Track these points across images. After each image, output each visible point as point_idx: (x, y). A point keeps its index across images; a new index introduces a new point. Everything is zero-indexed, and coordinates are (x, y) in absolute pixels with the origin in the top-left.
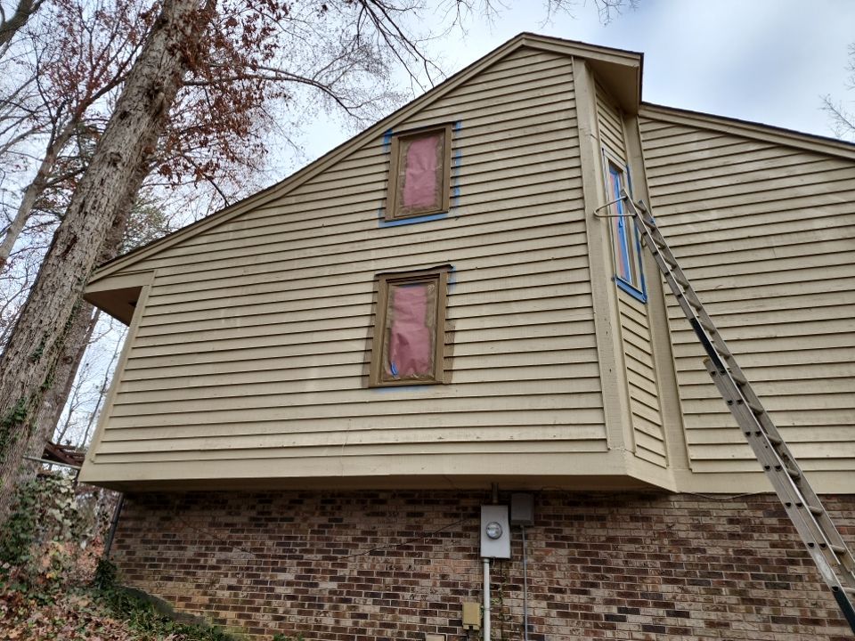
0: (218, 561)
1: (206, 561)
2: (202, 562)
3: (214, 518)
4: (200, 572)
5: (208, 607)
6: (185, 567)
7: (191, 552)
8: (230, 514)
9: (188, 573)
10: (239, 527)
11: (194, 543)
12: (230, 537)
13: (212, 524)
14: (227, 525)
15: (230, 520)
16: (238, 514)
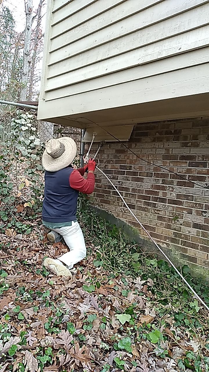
0: (178, 196)
1: (165, 194)
2: (160, 195)
3: (167, 150)
4: (160, 204)
5: (173, 240)
6: (144, 198)
7: (148, 184)
8: (185, 145)
9: (148, 204)
10: (199, 160)
11: (149, 175)
12: (189, 171)
13: (166, 157)
14: (183, 158)
15: (186, 152)
16: (197, 146)
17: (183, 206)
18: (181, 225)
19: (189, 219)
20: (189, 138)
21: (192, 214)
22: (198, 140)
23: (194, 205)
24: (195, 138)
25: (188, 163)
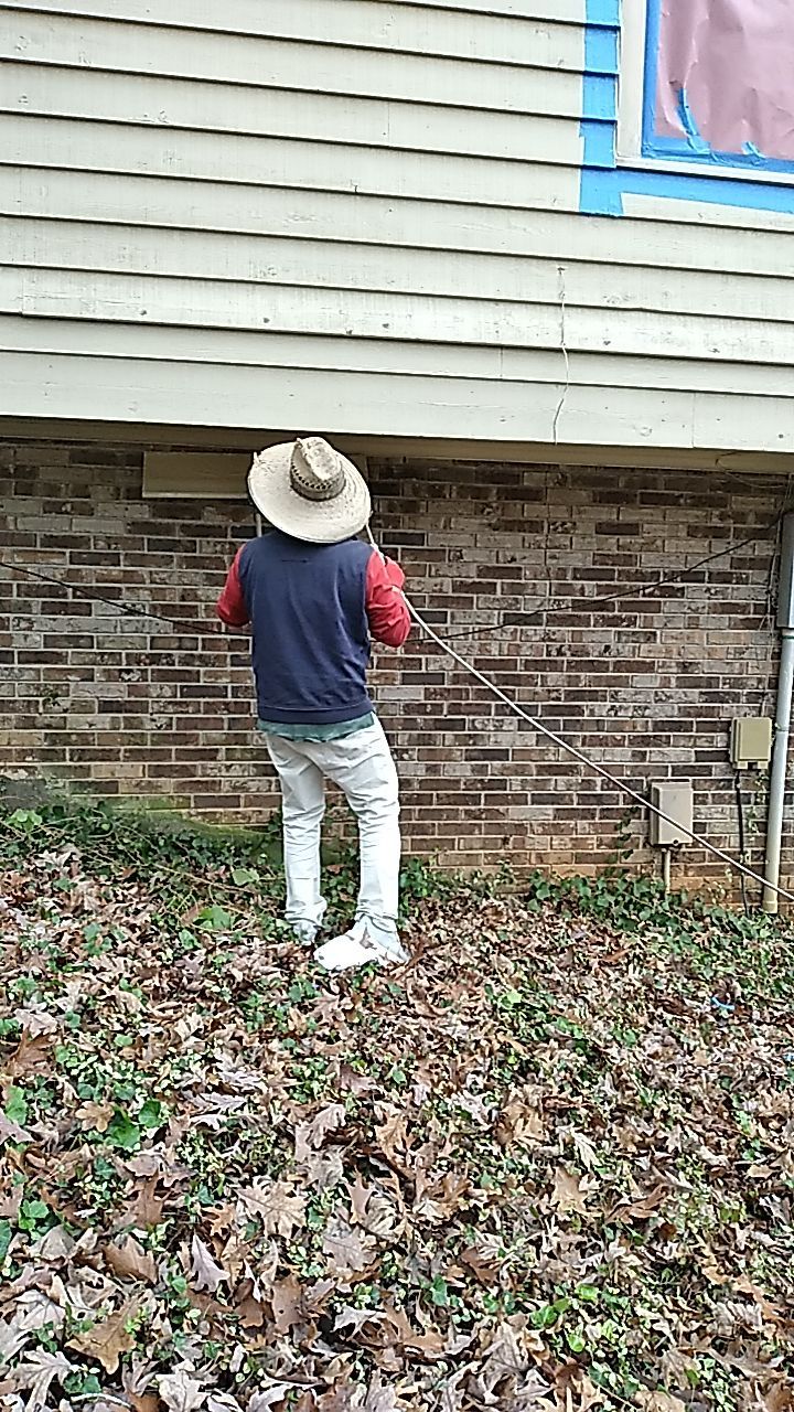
17: (66, 663)
18: (65, 711)
19: (88, 694)
20: (64, 490)
21: (92, 680)
22: (89, 497)
23: (99, 658)
24: (82, 491)
25: (68, 555)
